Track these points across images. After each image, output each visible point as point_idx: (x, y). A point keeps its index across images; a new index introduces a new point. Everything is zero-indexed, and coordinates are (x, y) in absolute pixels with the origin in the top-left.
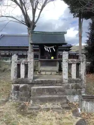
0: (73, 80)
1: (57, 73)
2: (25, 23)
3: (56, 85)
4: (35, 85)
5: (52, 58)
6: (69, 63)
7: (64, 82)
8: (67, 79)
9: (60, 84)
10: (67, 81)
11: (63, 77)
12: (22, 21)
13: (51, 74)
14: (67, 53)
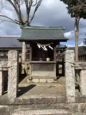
0: (84, 97)
1: (54, 80)
2: (19, 23)
3: (55, 108)
4: (20, 106)
5: (48, 59)
6: (76, 68)
7: (69, 101)
8: (73, 96)
9: (62, 105)
10: (73, 99)
11: (67, 93)
12: (16, 20)
13: (46, 82)
14: (72, 52)
